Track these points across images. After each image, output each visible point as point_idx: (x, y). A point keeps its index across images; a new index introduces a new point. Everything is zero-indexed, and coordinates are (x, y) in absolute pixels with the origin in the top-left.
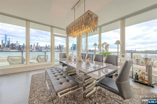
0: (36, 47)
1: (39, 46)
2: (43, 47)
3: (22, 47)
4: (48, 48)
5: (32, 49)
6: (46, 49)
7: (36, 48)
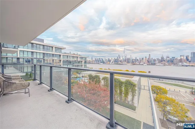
0: (147, 60)
1: (152, 59)
2: (157, 60)
3: (134, 60)
4: (164, 61)
5: (143, 62)
6: (162, 62)
7: (148, 62)
